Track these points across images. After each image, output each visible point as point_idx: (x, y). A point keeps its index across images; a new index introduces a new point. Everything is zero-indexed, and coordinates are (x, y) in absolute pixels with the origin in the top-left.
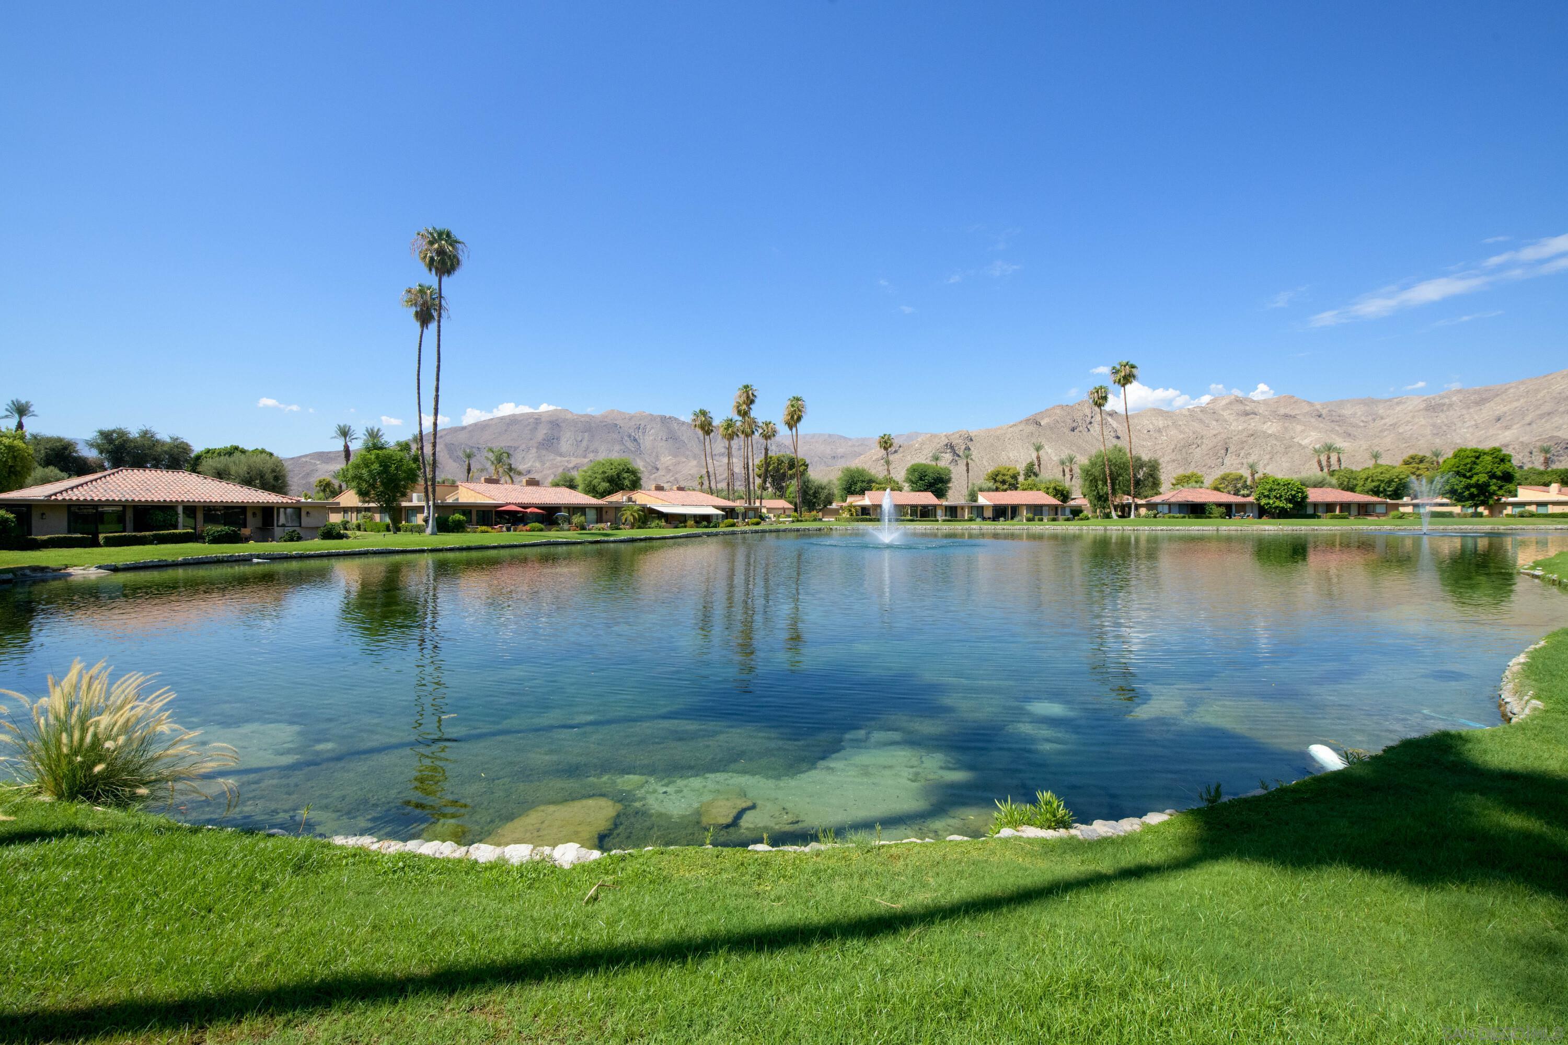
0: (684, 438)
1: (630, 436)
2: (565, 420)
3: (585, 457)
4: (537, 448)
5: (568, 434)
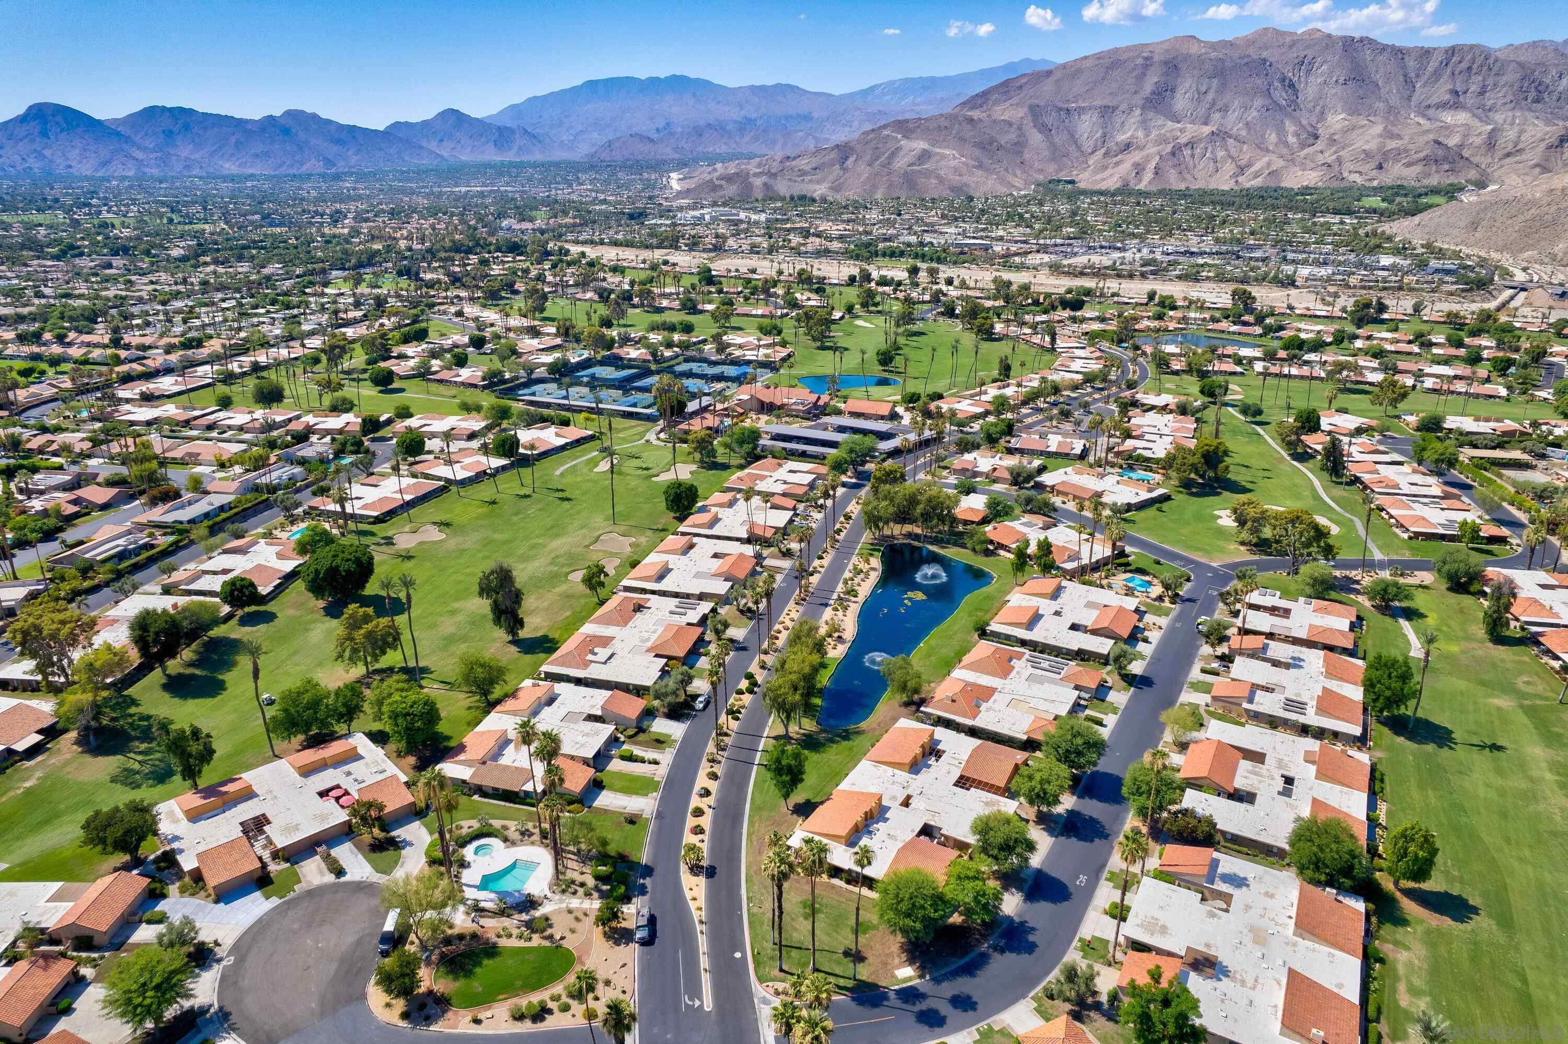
0: (1379, 78)
1: (1283, 80)
2: (1187, 57)
3: (1207, 124)
4: (1143, 108)
5: (1188, 83)
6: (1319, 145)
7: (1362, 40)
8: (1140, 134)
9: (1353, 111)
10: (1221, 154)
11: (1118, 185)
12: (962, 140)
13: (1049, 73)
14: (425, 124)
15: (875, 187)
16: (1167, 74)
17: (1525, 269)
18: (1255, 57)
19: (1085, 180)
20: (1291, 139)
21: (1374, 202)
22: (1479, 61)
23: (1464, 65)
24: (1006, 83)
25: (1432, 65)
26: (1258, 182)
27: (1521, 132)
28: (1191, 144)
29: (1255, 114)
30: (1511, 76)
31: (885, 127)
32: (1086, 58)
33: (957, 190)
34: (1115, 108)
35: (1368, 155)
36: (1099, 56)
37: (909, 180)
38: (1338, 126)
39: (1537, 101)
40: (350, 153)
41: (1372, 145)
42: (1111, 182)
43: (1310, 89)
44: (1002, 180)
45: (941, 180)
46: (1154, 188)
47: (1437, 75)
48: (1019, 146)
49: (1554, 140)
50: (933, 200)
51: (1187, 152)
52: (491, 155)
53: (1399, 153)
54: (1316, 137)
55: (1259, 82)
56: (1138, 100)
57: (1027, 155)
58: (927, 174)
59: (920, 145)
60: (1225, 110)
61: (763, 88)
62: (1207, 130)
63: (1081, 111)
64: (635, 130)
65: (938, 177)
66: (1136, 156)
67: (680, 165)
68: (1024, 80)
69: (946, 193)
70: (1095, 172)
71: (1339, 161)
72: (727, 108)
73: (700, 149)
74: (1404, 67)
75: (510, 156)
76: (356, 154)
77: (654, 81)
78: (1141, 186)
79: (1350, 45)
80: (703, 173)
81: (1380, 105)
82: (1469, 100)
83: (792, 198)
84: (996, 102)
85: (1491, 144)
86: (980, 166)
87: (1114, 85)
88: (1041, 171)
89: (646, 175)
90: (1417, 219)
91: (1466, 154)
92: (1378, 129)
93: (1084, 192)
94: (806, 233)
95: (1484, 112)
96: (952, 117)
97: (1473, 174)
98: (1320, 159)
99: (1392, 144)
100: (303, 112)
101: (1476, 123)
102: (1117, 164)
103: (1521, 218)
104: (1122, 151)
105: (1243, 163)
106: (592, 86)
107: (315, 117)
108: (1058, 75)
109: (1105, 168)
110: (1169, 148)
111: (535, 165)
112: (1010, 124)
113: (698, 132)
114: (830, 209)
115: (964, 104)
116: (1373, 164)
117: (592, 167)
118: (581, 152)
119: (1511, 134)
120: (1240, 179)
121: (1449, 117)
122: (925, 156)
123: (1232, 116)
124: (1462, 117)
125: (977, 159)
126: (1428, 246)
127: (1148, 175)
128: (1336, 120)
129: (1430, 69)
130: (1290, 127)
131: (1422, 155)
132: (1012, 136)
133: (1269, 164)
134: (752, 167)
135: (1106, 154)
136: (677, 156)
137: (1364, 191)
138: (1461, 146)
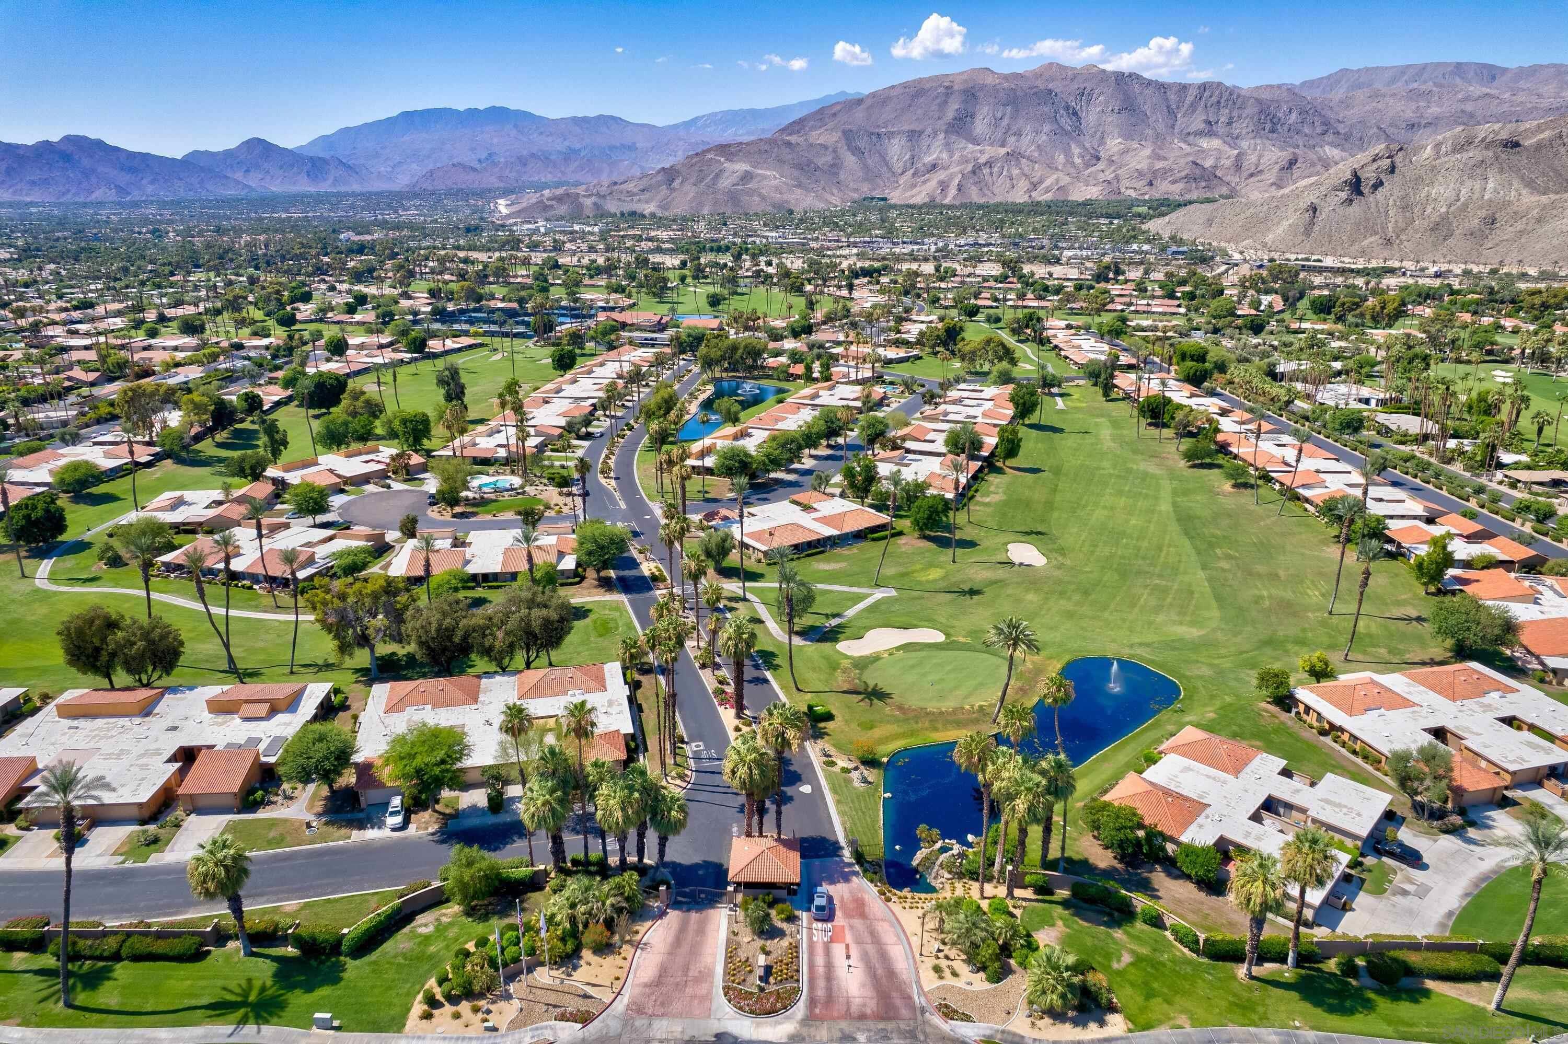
0: (1147, 108)
1: (1067, 108)
2: (983, 87)
3: (1003, 146)
4: (946, 132)
5: (985, 110)
6: (1101, 165)
7: (1130, 75)
8: (945, 156)
9: (1127, 137)
10: (1016, 172)
11: (926, 200)
12: (781, 161)
13: (860, 102)
14: (228, 153)
15: (701, 205)
16: (966, 102)
17: (1241, 253)
18: (1042, 87)
19: (896, 197)
20: (1078, 161)
21: (1143, 210)
22: (1226, 96)
23: (1214, 99)
24: (821, 111)
25: (1190, 98)
26: (1048, 197)
27: (1260, 156)
28: (989, 164)
29: (1044, 137)
30: (1251, 110)
31: (708, 151)
32: (893, 87)
33: (778, 206)
34: (921, 133)
35: (1140, 174)
36: (905, 86)
37: (733, 197)
38: (1115, 149)
39: (1273, 131)
40: (144, 182)
41: (1143, 165)
42: (920, 196)
43: (1091, 116)
44: (819, 198)
45: (763, 198)
46: (957, 203)
47: (1193, 107)
48: (835, 167)
49: (1284, 163)
50: (756, 214)
51: (986, 171)
52: (304, 186)
53: (1166, 172)
54: (1098, 159)
55: (1046, 109)
56: (941, 125)
57: (842, 177)
58: (751, 193)
59: (742, 167)
60: (1018, 134)
61: (585, 120)
62: (1003, 151)
63: (890, 135)
64: (455, 161)
65: (760, 195)
66: (941, 175)
67: (506, 192)
68: (838, 108)
69: (769, 209)
70: (905, 191)
71: (1117, 178)
72: (550, 139)
73: (524, 178)
74: (1167, 100)
75: (325, 187)
76: (152, 182)
77: (472, 113)
78: (947, 201)
79: (1122, 80)
80: (531, 198)
81: (1149, 132)
82: (1221, 129)
83: (622, 214)
84: (813, 128)
85: (1238, 165)
86: (799, 185)
87: (920, 112)
88: (856, 190)
89: (472, 202)
90: (1167, 218)
91: (1219, 174)
92: (1147, 152)
93: (894, 207)
94: (639, 239)
95: (1232, 139)
96: (772, 142)
97: (1224, 190)
98: (1101, 177)
99: (1160, 165)
100: (85, 138)
101: (1227, 148)
102: (924, 182)
103: (1243, 216)
104: (929, 171)
105: (1035, 180)
106: (408, 117)
107: (100, 144)
108: (868, 102)
109: (914, 186)
110: (970, 167)
111: (354, 194)
112: (826, 148)
113: (523, 161)
114: (659, 222)
115: (782, 130)
116: (1144, 182)
117: (416, 195)
118: (401, 182)
119: (1253, 158)
120: (1034, 194)
121: (1205, 143)
122: (747, 177)
123: (1026, 140)
124: (1216, 143)
125: (796, 179)
126: (1173, 238)
127: (952, 191)
128: (1114, 144)
129: (1188, 102)
130: (1076, 150)
131: (1183, 174)
132: (828, 158)
133: (1057, 180)
134: (581, 190)
135: (914, 175)
136: (502, 185)
137: (1134, 203)
138: (1215, 167)
